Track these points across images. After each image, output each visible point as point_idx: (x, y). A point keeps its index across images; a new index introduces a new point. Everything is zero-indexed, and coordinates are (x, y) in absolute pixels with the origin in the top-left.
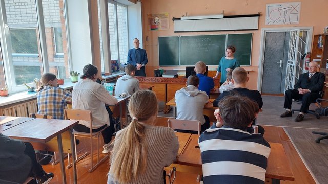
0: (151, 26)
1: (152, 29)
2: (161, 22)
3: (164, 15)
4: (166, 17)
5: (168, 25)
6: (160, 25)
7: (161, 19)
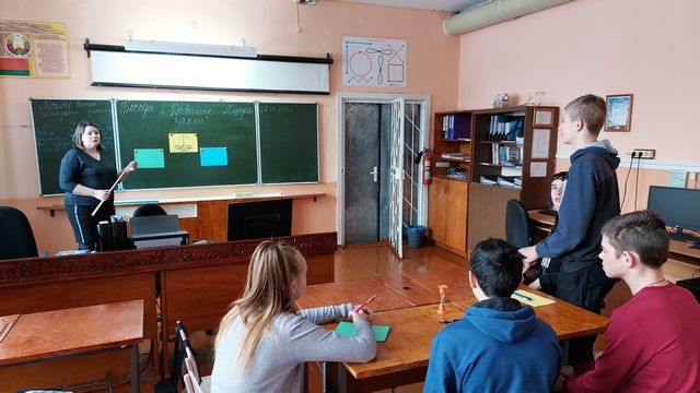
1: (2, 72)
2: (35, 50)
3: (47, 28)
4: (56, 35)
5: (65, 62)
6: (35, 60)
7: (37, 42)
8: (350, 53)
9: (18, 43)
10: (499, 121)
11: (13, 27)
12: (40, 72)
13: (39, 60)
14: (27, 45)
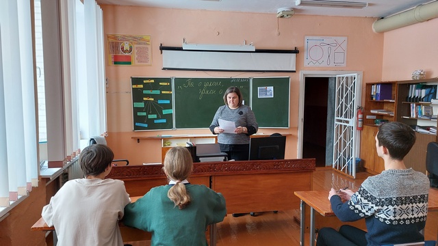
0: (115, 57)
2: (135, 50)
3: (141, 39)
4: (146, 42)
5: (150, 57)
6: (134, 56)
7: (136, 46)
8: (310, 47)
9: (127, 47)
10: (416, 88)
11: (124, 38)
12: (136, 63)
13: (136, 56)
14: (131, 48)
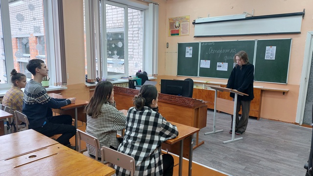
0: (172, 31)
1: (172, 35)
3: (185, 18)
4: (187, 20)
5: (188, 29)
6: (181, 29)
7: (182, 23)
9: (177, 25)
11: (177, 19)
12: (182, 34)
14: (179, 25)
